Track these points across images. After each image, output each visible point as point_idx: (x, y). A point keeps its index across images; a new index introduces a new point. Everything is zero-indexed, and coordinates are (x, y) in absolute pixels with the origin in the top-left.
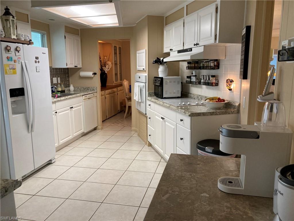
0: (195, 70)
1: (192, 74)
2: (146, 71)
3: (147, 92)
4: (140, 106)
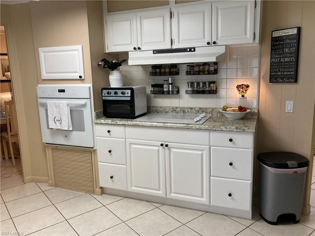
0: (171, 76)
1: (165, 82)
2: (84, 79)
3: (94, 113)
4: (66, 136)
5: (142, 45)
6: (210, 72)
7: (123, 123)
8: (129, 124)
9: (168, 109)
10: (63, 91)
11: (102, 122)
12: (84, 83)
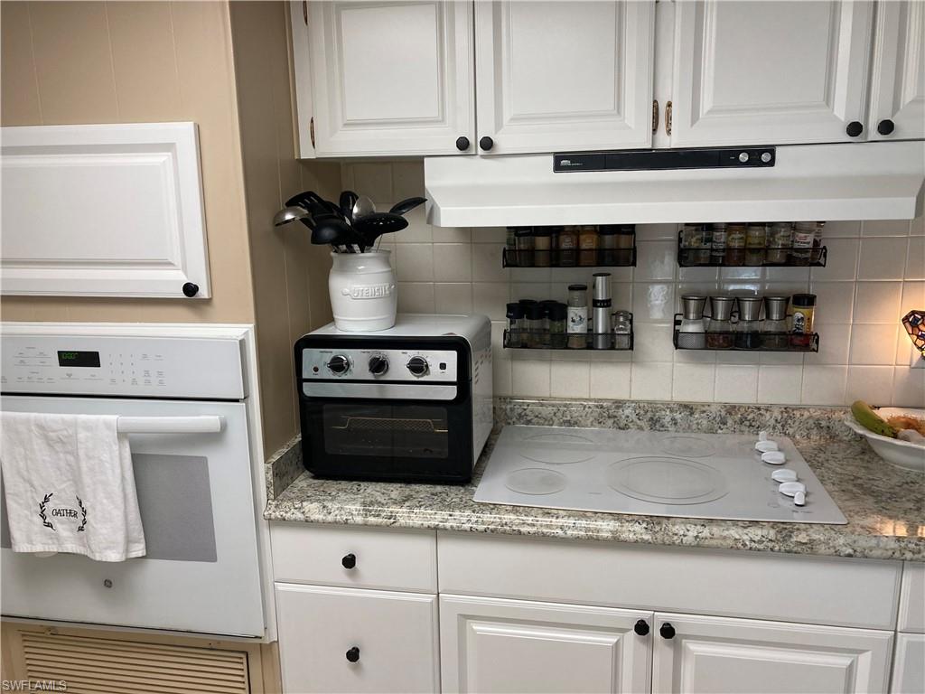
1: (576, 294)
2: (208, 302)
3: (262, 468)
4: (108, 584)
5: (499, 125)
6: (795, 254)
7: (433, 523)
8: (467, 526)
9: (576, 410)
10: (90, 359)
11: (313, 517)
12: (204, 319)
